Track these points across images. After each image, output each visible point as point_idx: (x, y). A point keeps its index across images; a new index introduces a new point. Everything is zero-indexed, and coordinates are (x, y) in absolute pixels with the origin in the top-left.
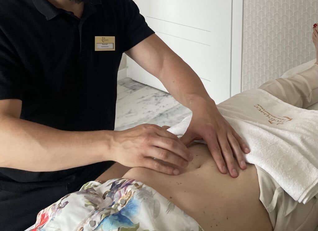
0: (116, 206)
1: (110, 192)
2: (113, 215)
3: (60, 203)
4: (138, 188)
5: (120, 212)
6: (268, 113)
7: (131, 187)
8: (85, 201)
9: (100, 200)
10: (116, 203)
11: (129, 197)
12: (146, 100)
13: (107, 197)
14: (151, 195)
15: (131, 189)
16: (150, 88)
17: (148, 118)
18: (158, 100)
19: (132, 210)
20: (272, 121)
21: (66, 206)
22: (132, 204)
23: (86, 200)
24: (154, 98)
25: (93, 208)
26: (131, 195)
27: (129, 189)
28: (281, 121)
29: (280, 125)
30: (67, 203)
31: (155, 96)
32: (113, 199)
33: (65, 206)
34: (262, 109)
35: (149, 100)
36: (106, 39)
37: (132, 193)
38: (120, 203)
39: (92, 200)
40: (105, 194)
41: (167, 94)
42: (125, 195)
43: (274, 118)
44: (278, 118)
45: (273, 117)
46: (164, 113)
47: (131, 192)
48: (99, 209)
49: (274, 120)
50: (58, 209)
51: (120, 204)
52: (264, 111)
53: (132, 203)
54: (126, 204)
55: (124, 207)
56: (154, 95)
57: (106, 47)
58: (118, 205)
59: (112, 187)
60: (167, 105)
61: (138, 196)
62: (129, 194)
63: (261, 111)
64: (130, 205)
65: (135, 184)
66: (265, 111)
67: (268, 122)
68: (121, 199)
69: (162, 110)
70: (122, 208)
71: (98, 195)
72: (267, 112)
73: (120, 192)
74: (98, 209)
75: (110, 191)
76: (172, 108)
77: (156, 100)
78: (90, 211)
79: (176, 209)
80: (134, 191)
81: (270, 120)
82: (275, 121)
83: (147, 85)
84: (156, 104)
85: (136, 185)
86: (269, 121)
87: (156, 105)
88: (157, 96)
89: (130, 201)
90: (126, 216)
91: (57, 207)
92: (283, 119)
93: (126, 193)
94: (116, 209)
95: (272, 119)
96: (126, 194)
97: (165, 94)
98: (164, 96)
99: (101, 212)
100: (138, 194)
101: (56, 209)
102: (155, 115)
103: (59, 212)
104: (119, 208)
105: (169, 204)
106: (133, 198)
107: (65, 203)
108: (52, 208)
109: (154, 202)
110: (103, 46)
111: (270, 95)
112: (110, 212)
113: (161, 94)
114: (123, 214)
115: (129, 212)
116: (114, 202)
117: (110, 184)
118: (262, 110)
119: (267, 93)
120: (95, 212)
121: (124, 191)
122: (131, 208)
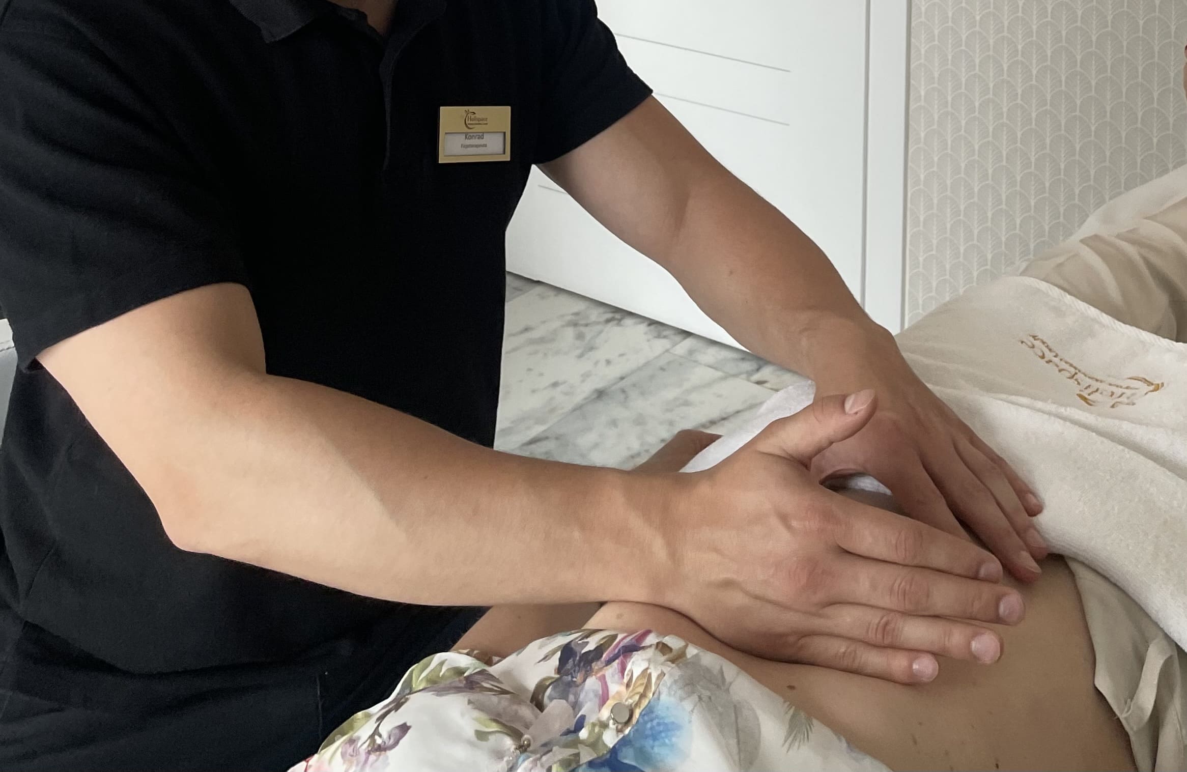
0: (597, 729)
1: (557, 680)
2: (591, 764)
3: (376, 732)
4: (673, 661)
5: (614, 751)
6: (1071, 365)
7: (644, 657)
8: (476, 719)
9: (526, 712)
10: (591, 719)
11: (643, 696)
12: (542, 340)
13: (551, 699)
14: (718, 683)
15: (644, 665)
16: (551, 293)
17: (552, 410)
18: (588, 337)
19: (657, 743)
20: (1089, 395)
21: (401, 742)
22: (655, 722)
23: (476, 714)
24: (570, 332)
25: (508, 743)
26: (648, 686)
27: (637, 664)
28: (1123, 394)
29: (1121, 406)
30: (404, 729)
31: (575, 325)
32: (576, 706)
33: (396, 743)
34: (1050, 350)
35: (552, 340)
36: (477, 116)
37: (654, 680)
38: (608, 719)
39: (499, 715)
40: (541, 688)
41: (618, 316)
42: (623, 688)
43: (1096, 385)
44: (1110, 385)
45: (1093, 383)
46: (613, 388)
47: (645, 673)
48: (531, 748)
49: (1097, 390)
50: (369, 753)
51: (611, 722)
52: (1056, 360)
53: (657, 717)
54: (634, 720)
55: (627, 732)
56: (569, 318)
57: (477, 146)
58: (604, 726)
59: (563, 661)
60: (622, 355)
61: (674, 687)
62: (642, 684)
63: (1046, 359)
64: (649, 725)
65: (658, 644)
66: (1061, 360)
67: (1078, 398)
68: (610, 703)
69: (604, 376)
70: (621, 736)
71: (514, 694)
72: (1066, 362)
73: (603, 679)
74: (529, 745)
75: (557, 676)
76: (639, 369)
77: (580, 337)
78: (499, 755)
79: (819, 730)
80: (659, 672)
81: (1081, 393)
82: (1101, 393)
83: (538, 282)
84: (578, 352)
85: (663, 648)
86: (1081, 396)
87: (580, 356)
88: (583, 322)
89: (649, 711)
90: (638, 766)
91: (363, 746)
92: (1127, 388)
93: (626, 680)
94: (596, 742)
95: (1089, 386)
96: (628, 685)
97: (609, 316)
98: (608, 321)
99: (544, 758)
100: (675, 682)
101: (363, 757)
102: (578, 398)
103: (378, 763)
104: (610, 739)
105: (789, 716)
106: (659, 699)
107: (397, 731)
108: (343, 755)
109: (737, 709)
110: (468, 142)
111: (1068, 298)
112: (577, 755)
113: (595, 314)
114: (625, 758)
115: (649, 749)
116: (583, 718)
117: (553, 652)
118: (1049, 355)
119: (1056, 292)
120: (517, 758)
121: (617, 677)
122: (655, 738)
